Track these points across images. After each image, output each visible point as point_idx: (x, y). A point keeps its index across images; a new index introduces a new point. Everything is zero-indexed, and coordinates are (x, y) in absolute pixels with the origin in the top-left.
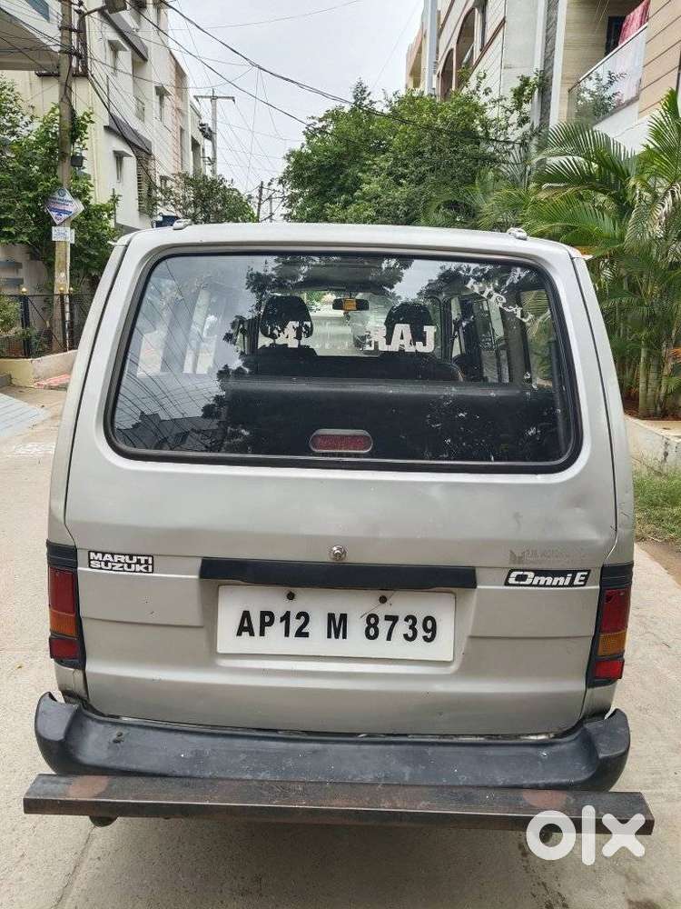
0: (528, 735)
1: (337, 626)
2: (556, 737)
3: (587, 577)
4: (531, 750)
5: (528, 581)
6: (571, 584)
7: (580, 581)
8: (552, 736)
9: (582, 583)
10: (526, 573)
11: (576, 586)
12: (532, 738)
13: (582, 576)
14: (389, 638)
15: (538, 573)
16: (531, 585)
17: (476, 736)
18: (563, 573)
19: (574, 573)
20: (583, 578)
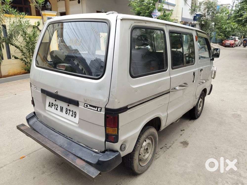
0: (94, 149)
1: (62, 109)
2: (100, 152)
3: (101, 109)
4: (93, 152)
5: (88, 107)
6: (97, 110)
7: (99, 110)
8: (99, 151)
9: (100, 111)
10: (88, 105)
11: (98, 111)
12: (94, 150)
13: (100, 109)
14: (69, 115)
15: (90, 106)
16: (89, 108)
17: (84, 144)
18: (95, 107)
19: (98, 108)
20: (100, 110)
